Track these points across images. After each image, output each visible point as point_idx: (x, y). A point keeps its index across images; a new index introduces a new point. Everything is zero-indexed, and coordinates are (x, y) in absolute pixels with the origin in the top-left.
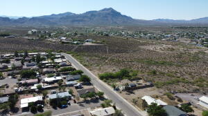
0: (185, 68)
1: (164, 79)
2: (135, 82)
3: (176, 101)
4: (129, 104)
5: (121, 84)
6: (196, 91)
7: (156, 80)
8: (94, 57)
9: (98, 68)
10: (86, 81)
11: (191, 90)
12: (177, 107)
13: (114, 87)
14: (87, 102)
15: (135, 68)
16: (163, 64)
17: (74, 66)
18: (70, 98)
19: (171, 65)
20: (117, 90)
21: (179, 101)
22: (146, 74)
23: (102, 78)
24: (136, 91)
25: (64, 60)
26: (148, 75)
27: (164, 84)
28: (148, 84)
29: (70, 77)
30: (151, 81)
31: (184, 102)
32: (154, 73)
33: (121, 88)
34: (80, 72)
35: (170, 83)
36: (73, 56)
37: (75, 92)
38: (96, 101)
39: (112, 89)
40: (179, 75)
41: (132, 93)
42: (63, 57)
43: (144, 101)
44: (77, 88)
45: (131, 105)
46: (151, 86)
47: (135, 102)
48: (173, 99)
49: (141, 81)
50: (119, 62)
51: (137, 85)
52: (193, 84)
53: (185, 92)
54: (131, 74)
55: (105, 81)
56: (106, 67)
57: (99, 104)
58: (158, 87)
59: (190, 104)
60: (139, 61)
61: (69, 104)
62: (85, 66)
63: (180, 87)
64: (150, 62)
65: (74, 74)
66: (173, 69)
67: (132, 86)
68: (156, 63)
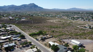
0: (65, 29)
1: (57, 34)
2: (45, 36)
3: (62, 43)
4: (43, 46)
5: (39, 38)
6: (70, 38)
7: (54, 34)
8: (26, 26)
9: (29, 31)
10: (23, 37)
11: (68, 38)
12: (63, 45)
13: (36, 39)
14: (24, 47)
15: (45, 30)
16: (57, 27)
17: (16, 30)
18: (15, 46)
19: (60, 28)
20: (38, 40)
22: (50, 32)
23: (30, 35)
24: (46, 40)
25: (12, 28)
26: (51, 33)
27: (58, 36)
28: (51, 36)
31: (66, 43)
32: (53, 31)
33: (39, 39)
34: (20, 33)
35: (60, 36)
36: (16, 26)
37: (18, 43)
38: (28, 46)
39: (35, 40)
40: (63, 32)
41: (44, 41)
42: (11, 27)
43: (49, 44)
44: (18, 41)
47: (46, 45)
48: (61, 42)
49: (48, 36)
52: (69, 35)
53: (66, 39)
54: (43, 33)
55: (32, 37)
56: (32, 30)
57: (29, 47)
58: (55, 38)
59: (68, 43)
60: (47, 27)
61: (15, 49)
62: (22, 30)
63: (64, 37)
64: (51, 27)
65: (17, 34)
66: (61, 29)
67: (44, 38)
68: (54, 27)
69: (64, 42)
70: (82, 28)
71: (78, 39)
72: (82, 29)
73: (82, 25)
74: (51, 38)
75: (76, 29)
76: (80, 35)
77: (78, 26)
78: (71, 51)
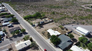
0: (68, 9)
1: (59, 17)
2: (43, 20)
3: (65, 30)
5: (36, 22)
6: (74, 23)
7: (55, 17)
8: (22, 5)
9: (24, 12)
10: (16, 22)
11: (72, 22)
13: (32, 24)
16: (58, 7)
17: (9, 11)
18: (3, 35)
19: (61, 8)
20: (34, 26)
21: (66, 30)
22: (49, 14)
23: (25, 19)
24: (44, 26)
25: (3, 8)
26: (51, 15)
27: (59, 20)
28: (51, 20)
29: (5, 19)
30: (52, 18)
31: (69, 31)
32: (54, 13)
33: (36, 25)
34: (12, 16)
35: (61, 19)
36: (9, 5)
38: (20, 35)
39: (31, 26)
40: (65, 13)
41: (42, 27)
42: (3, 6)
44: (9, 27)
45: (41, 35)
46: (52, 21)
47: (43, 33)
48: (63, 29)
49: (47, 19)
50: (35, 7)
51: (45, 22)
52: (72, 18)
53: (69, 24)
54: (41, 15)
55: (27, 21)
56: (28, 11)
57: (22, 37)
58: (56, 22)
60: (46, 6)
62: (16, 11)
63: (66, 21)
64: (51, 7)
65: (9, 17)
66: (63, 10)
67: (42, 23)
68: (55, 7)
69: (67, 30)
70: (88, 8)
71: (84, 24)
72: (87, 10)
73: (88, 4)
74: (51, 23)
75: (81, 10)
76: (86, 18)
77: (83, 6)
78: (76, 45)
